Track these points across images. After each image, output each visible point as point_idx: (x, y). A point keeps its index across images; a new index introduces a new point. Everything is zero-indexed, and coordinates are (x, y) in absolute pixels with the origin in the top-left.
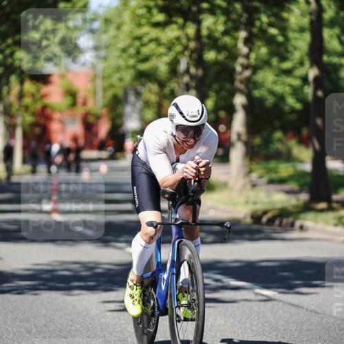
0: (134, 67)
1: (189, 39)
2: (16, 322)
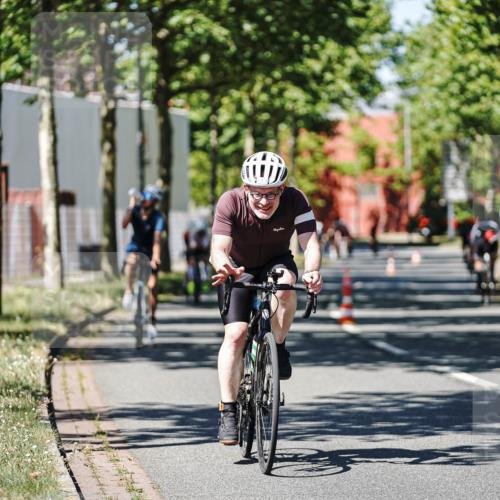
0: (457, 111)
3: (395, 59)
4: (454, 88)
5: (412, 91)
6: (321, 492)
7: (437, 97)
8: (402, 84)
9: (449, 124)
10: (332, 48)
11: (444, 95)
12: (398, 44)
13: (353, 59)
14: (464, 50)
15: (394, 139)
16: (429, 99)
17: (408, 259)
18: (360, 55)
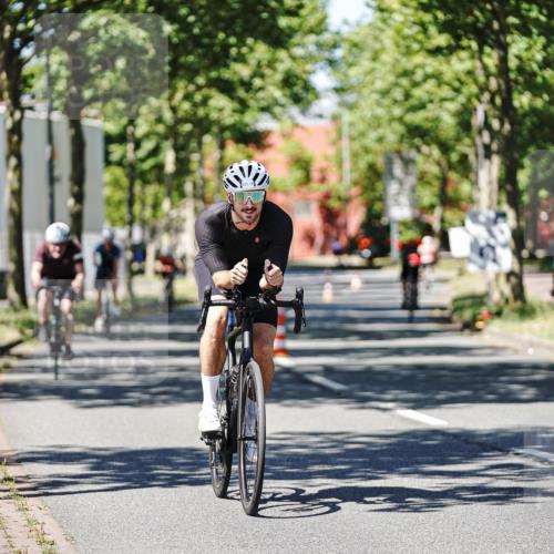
0: (400, 120)
1: (488, 75)
2: (223, 530)
3: (331, 63)
4: (398, 94)
5: (350, 98)
6: (252, 543)
7: (378, 104)
8: (339, 90)
9: (392, 134)
10: (261, 51)
11: (386, 101)
12: (335, 46)
13: (284, 62)
14: (409, 52)
15: (331, 151)
16: (369, 106)
17: (347, 284)
18: (293, 58)
